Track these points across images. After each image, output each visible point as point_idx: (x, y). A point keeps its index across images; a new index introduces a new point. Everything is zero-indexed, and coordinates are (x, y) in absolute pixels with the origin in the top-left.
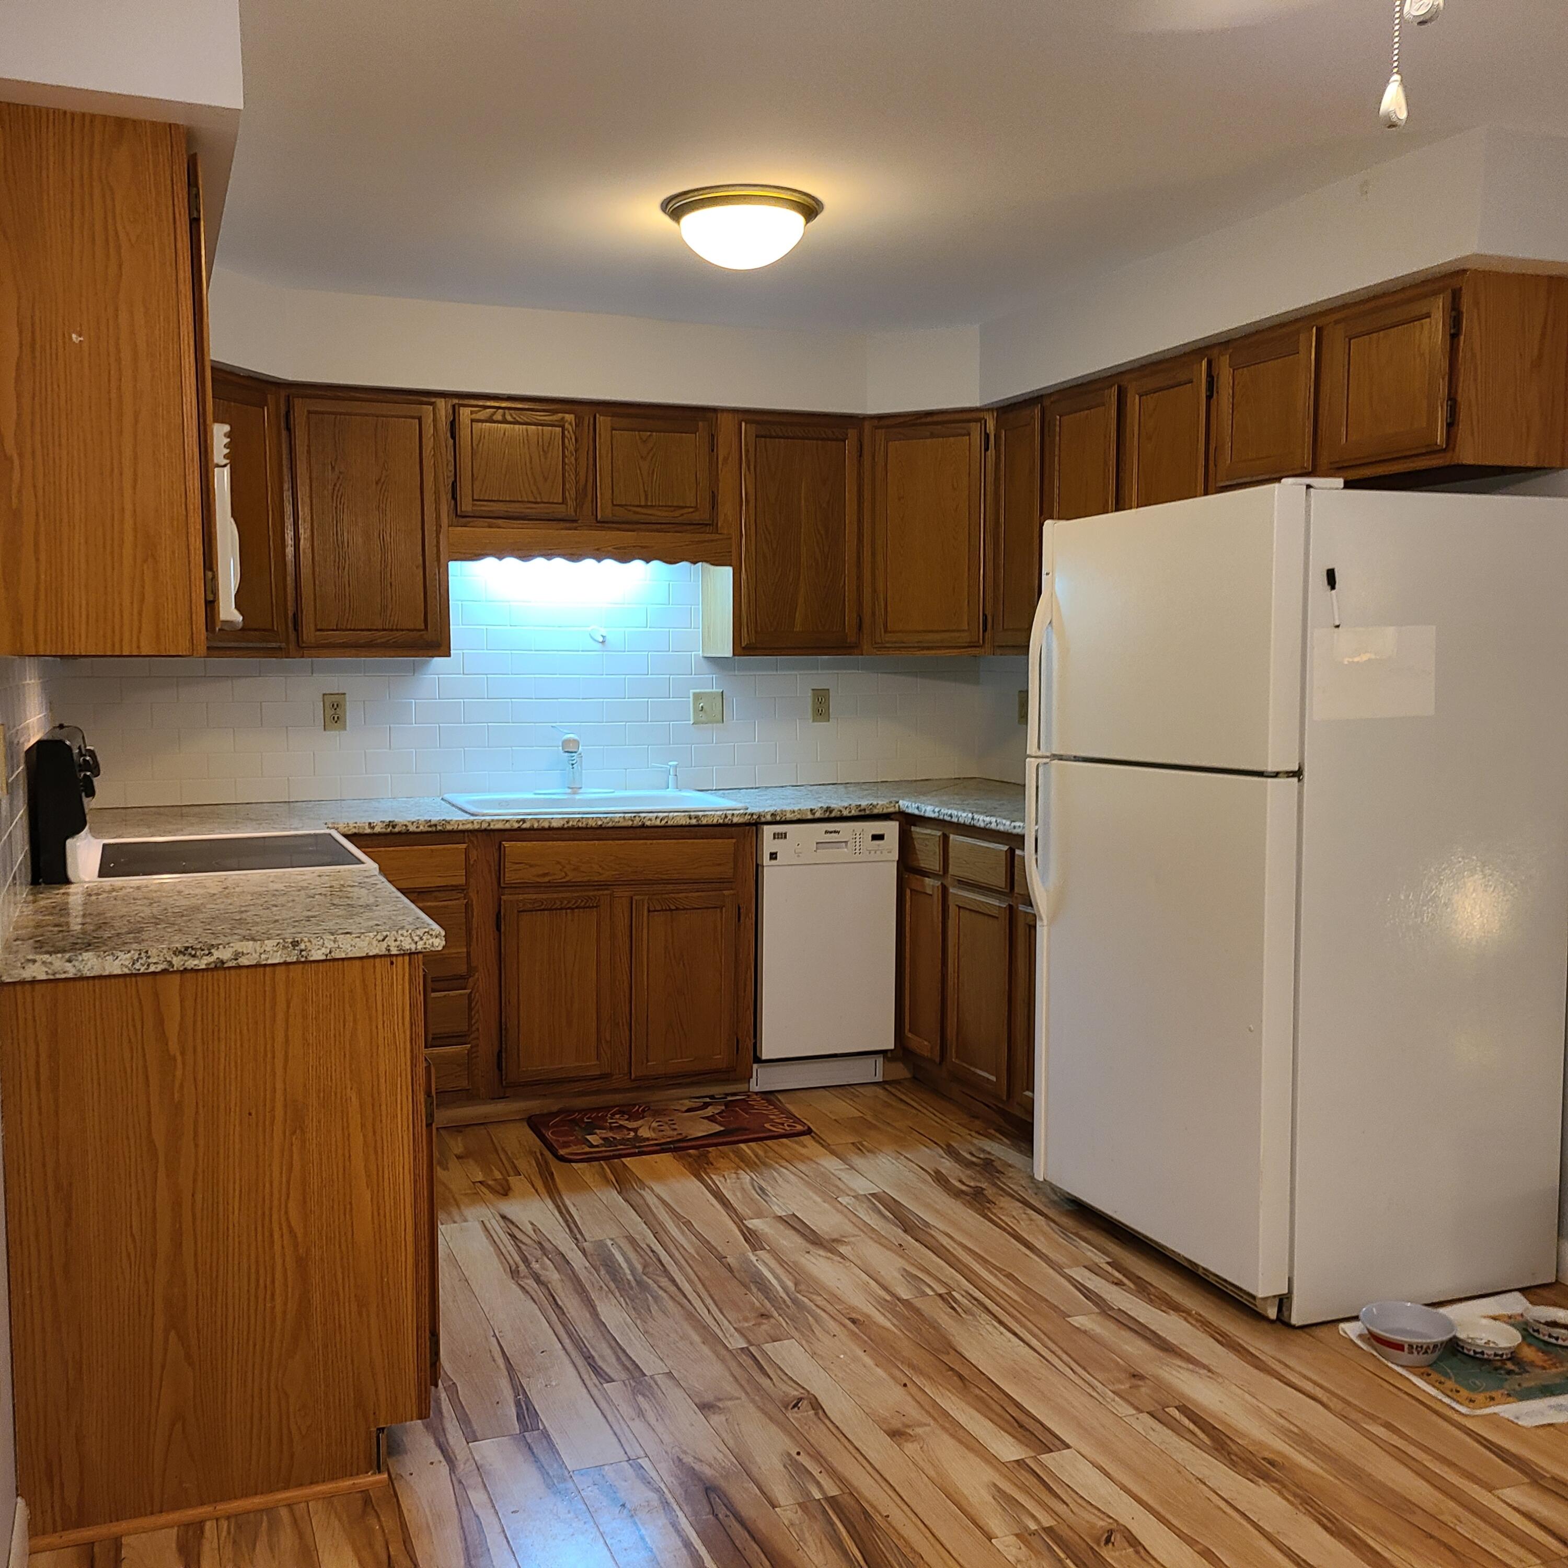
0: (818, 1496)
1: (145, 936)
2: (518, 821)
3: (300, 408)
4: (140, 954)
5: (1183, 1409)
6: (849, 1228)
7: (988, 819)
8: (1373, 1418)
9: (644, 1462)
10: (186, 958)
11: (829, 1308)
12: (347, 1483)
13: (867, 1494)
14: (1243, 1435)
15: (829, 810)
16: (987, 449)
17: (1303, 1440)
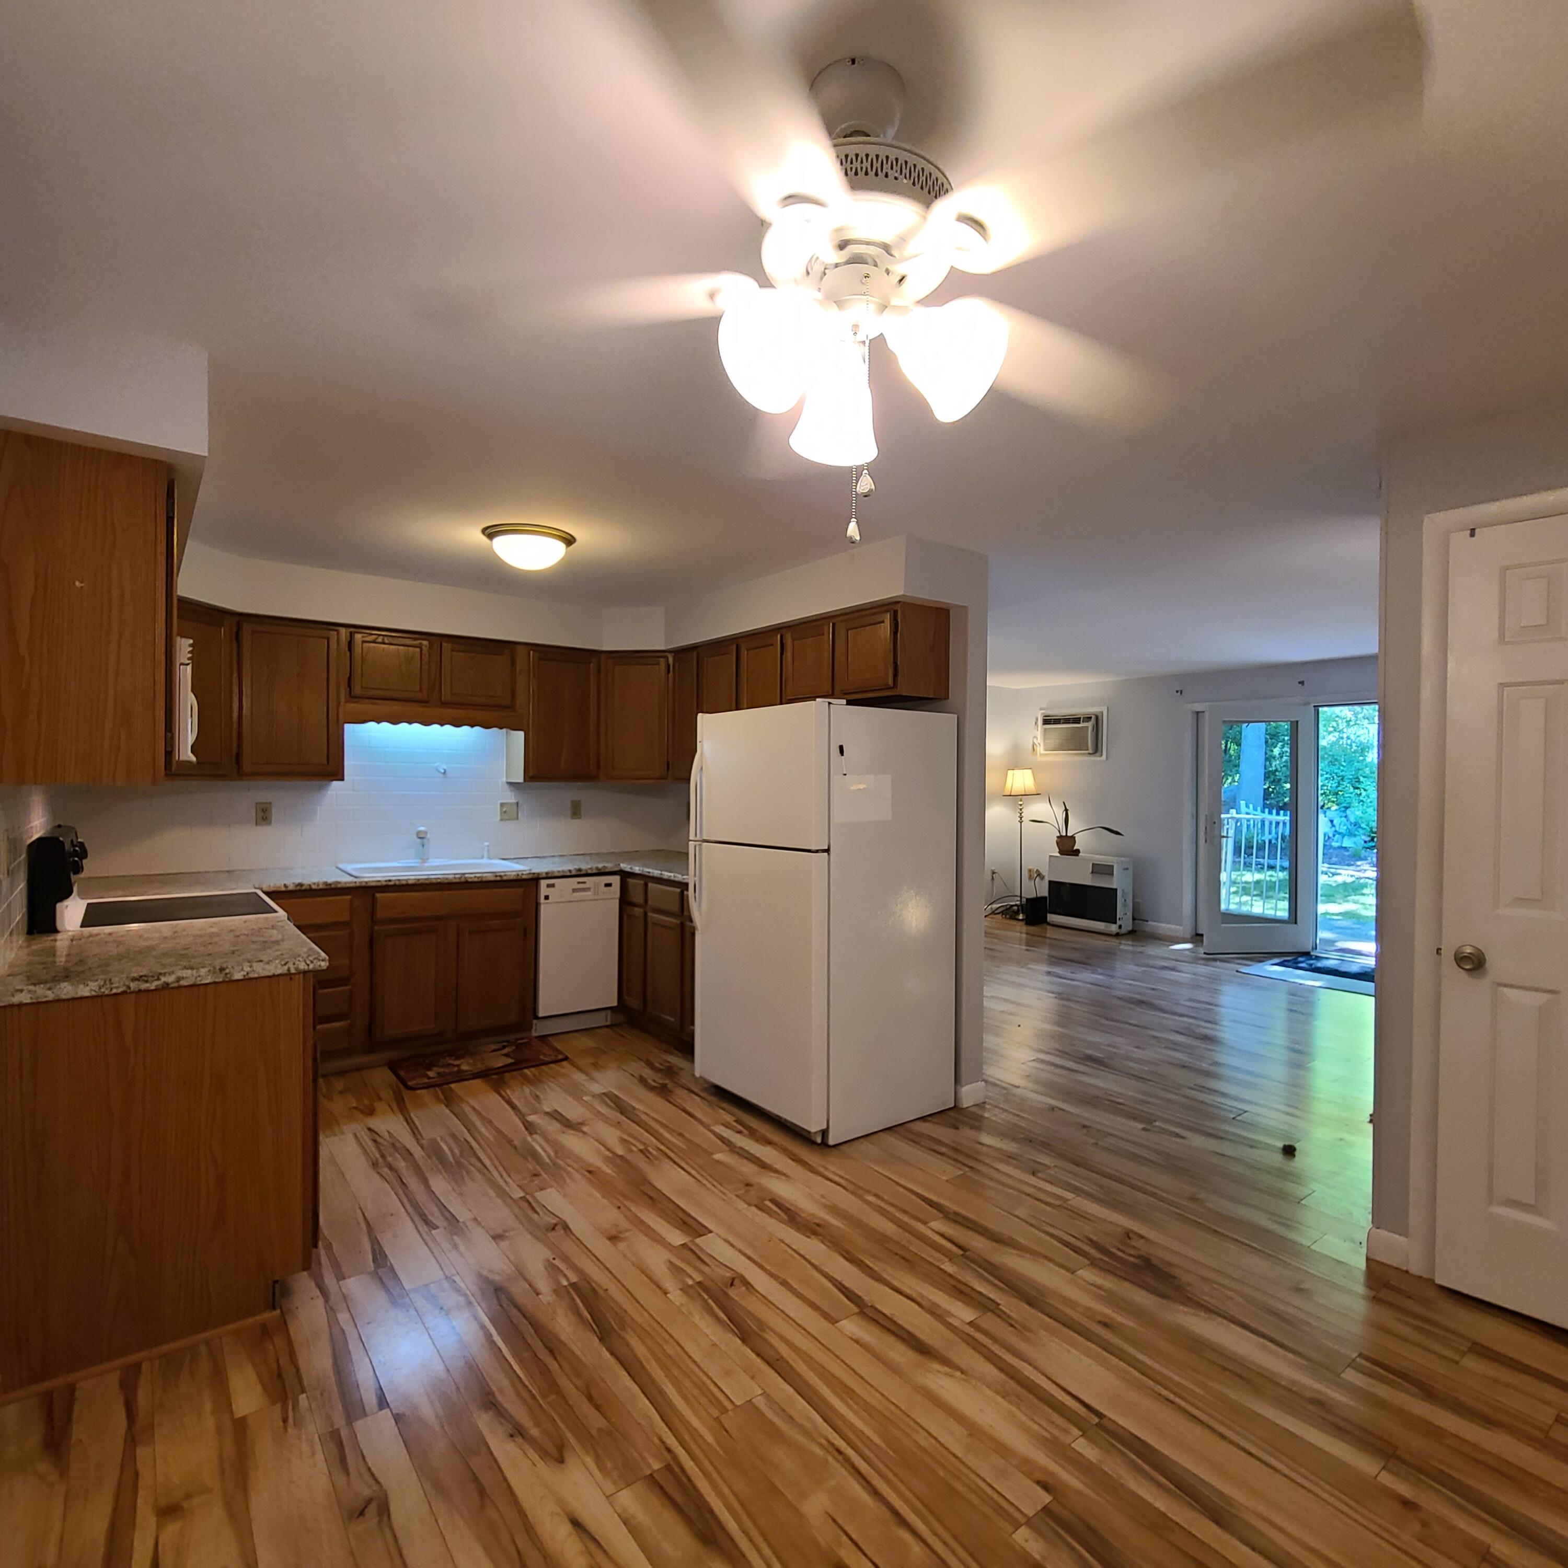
0: (565, 1283)
1: (110, 969)
2: (386, 881)
3: (247, 629)
4: (105, 982)
5: (773, 1201)
6: (588, 1115)
7: (669, 874)
8: (868, 1192)
9: (457, 1278)
10: (140, 983)
11: (576, 1166)
12: (250, 1321)
13: (596, 1279)
14: (804, 1212)
15: (580, 870)
16: (669, 672)
17: (834, 1210)
